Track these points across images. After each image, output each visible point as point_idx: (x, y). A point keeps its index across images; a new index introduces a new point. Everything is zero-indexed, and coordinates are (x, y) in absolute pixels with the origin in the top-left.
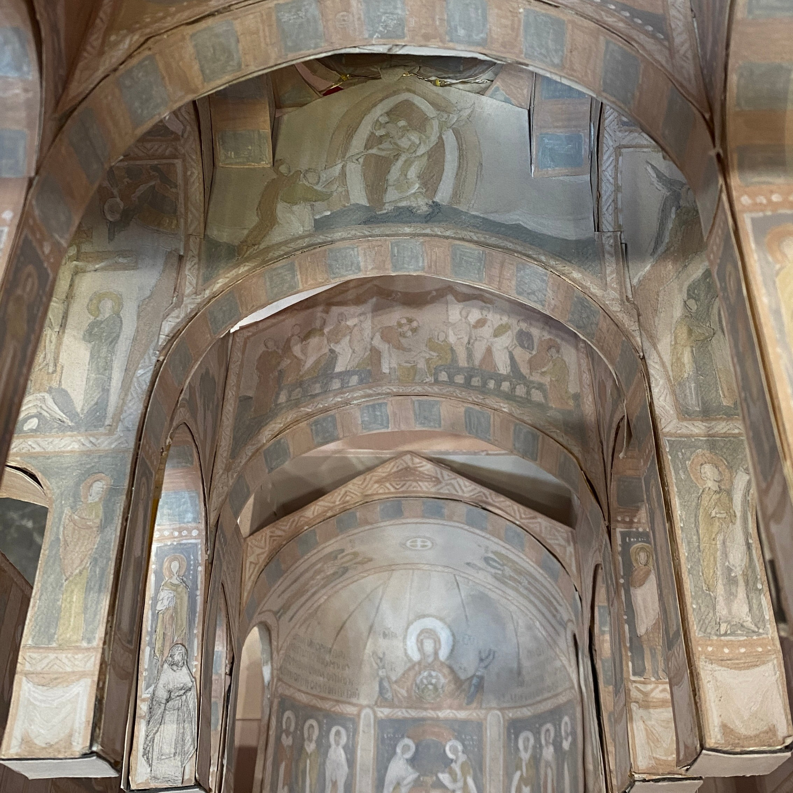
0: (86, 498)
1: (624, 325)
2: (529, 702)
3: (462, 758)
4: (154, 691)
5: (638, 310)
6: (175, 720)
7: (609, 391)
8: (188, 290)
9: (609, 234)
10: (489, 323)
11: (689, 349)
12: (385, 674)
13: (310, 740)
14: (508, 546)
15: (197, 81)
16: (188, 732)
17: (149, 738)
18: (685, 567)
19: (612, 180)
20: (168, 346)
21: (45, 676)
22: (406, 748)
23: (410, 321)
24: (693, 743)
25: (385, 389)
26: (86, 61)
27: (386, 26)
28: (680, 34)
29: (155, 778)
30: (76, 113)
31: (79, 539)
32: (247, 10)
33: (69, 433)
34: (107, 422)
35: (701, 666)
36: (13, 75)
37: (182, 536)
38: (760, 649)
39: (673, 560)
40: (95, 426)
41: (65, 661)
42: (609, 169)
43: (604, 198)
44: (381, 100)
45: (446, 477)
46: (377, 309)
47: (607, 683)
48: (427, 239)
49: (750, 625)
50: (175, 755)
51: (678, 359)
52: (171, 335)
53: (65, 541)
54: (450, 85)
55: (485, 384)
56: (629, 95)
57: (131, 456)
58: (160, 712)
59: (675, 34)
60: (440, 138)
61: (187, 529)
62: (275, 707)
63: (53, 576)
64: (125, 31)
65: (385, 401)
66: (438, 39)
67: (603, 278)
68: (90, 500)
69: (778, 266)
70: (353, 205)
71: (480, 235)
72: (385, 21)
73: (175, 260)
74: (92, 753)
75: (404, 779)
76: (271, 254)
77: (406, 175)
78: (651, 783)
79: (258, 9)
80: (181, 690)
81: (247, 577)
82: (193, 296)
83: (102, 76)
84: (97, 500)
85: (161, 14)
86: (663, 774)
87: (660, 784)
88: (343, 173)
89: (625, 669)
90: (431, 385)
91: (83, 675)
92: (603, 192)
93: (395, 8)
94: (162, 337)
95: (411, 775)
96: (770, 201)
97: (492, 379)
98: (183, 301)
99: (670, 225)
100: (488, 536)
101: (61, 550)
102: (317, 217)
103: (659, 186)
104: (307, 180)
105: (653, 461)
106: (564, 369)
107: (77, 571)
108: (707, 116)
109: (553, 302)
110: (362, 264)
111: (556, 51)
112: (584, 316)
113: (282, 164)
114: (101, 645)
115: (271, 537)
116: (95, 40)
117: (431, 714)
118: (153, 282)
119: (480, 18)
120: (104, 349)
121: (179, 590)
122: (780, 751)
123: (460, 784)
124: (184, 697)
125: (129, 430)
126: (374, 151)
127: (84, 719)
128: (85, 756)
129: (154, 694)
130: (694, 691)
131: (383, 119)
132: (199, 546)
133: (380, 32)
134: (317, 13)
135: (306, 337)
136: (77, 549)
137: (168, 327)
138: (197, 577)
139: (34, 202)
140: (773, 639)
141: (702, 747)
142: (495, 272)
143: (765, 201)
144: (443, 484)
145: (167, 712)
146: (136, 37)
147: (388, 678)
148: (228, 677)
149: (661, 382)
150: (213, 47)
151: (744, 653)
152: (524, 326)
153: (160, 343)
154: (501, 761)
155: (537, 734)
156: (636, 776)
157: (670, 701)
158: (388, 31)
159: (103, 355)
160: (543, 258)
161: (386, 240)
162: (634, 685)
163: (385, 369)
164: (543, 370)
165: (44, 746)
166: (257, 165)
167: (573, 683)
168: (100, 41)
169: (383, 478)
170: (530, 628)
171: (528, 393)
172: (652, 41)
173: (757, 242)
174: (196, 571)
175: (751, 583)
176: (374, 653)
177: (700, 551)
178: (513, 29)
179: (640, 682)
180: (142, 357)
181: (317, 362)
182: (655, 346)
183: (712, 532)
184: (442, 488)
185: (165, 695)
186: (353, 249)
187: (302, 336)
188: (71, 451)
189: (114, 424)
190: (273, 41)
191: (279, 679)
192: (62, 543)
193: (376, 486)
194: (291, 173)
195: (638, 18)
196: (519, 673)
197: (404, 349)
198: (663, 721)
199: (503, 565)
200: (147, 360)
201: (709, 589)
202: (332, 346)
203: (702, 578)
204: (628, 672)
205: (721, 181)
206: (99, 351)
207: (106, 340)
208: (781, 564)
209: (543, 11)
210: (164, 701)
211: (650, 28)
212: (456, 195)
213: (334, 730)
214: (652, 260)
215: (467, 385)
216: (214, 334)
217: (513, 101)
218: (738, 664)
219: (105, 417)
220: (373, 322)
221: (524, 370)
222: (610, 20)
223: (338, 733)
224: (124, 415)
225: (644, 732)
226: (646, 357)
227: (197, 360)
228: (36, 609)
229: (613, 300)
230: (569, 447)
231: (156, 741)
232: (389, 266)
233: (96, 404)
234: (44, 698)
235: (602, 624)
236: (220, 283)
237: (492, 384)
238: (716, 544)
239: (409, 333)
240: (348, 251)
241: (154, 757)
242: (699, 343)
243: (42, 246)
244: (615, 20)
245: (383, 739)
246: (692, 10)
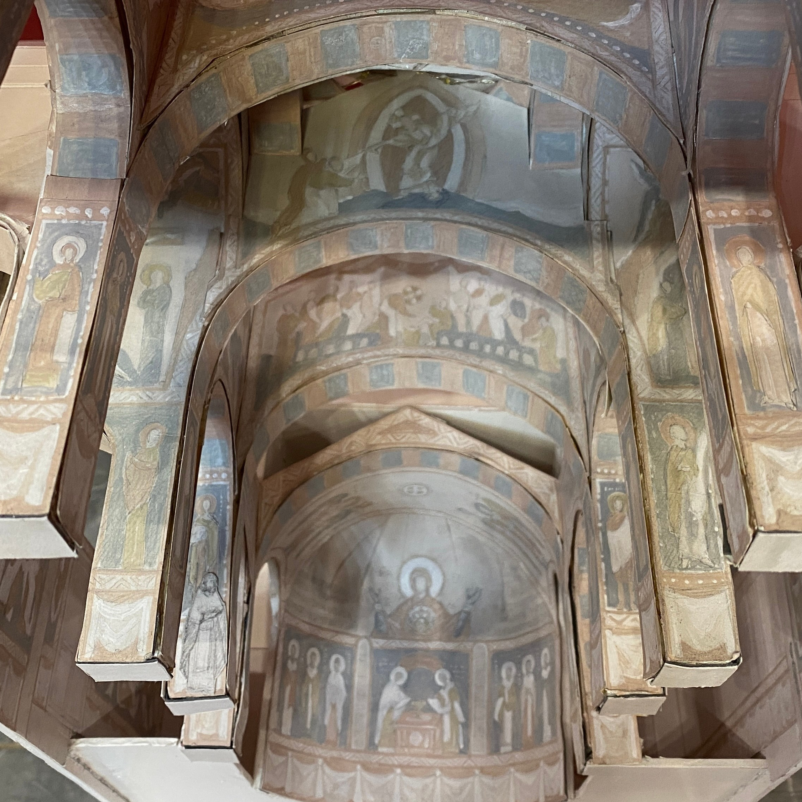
0: (145, 443)
1: (608, 303)
2: (513, 635)
3: (450, 685)
4: (189, 613)
5: (620, 291)
6: (208, 637)
7: (593, 359)
8: (229, 264)
9: (596, 222)
10: (486, 293)
11: (663, 326)
12: (380, 608)
13: (312, 665)
14: (497, 494)
15: (251, 91)
16: (219, 650)
17: (185, 654)
18: (654, 513)
19: (600, 175)
20: (212, 314)
21: (114, 594)
22: (399, 676)
23: (415, 289)
24: (657, 658)
25: (391, 351)
26: (162, 77)
27: (413, 48)
28: (662, 67)
29: (191, 688)
30: (156, 123)
31: (139, 479)
32: (298, 35)
33: (128, 387)
34: (162, 378)
35: (665, 594)
36: (107, 93)
37: (213, 478)
38: (715, 581)
39: (645, 506)
40: (151, 382)
41: (129, 580)
42: (598, 166)
43: (593, 191)
44: (398, 95)
45: (443, 430)
46: (385, 278)
47: (584, 616)
48: (438, 222)
49: (708, 561)
50: (208, 669)
51: (654, 334)
52: (215, 303)
53: (128, 480)
54: (459, 83)
55: (482, 348)
56: (618, 115)
57: (183, 407)
58: (194, 631)
59: (657, 68)
60: (449, 131)
61: (217, 472)
62: (282, 636)
63: (117, 510)
64: (195, 52)
65: (392, 362)
66: (457, 61)
67: (591, 262)
68: (148, 445)
69: (734, 270)
70: (373, 190)
71: (484, 221)
72: (412, 45)
73: (217, 237)
74: (153, 658)
75: (397, 703)
76: (301, 234)
77: (419, 165)
78: (622, 698)
79: (306, 34)
80: (213, 612)
81: (262, 517)
82: (233, 270)
83: (177, 91)
84: (154, 445)
85: (224, 37)
86: (632, 691)
87: (629, 699)
88: (364, 161)
89: (601, 601)
90: (433, 348)
91: (146, 593)
92: (592, 185)
93: (422, 34)
94: (207, 305)
95: (404, 700)
96: (730, 215)
97: (488, 343)
98: (224, 275)
99: (650, 216)
100: (479, 484)
101: (124, 488)
102: (341, 201)
103: (642, 181)
104: (332, 167)
105: (630, 421)
106: (553, 336)
107: (139, 506)
108: (682, 142)
109: (546, 281)
110: (379, 243)
111: (558, 76)
112: (573, 293)
113: (308, 152)
114: (161, 568)
115: (284, 481)
116: (169, 59)
117: (421, 645)
118: (198, 256)
119: (494, 45)
120: (157, 315)
121: (211, 525)
122: (729, 664)
123: (448, 709)
124: (215, 619)
125: (181, 386)
126: (391, 142)
127: (147, 630)
128: (148, 661)
129: (189, 616)
130: (659, 614)
131: (399, 113)
132: (228, 487)
133: (408, 53)
134: (355, 37)
135: (322, 301)
136: (138, 487)
137: (212, 296)
138: (226, 514)
139: (125, 200)
140: (726, 573)
141: (665, 661)
142: (497, 252)
143: (725, 215)
144: (440, 436)
145: (201, 632)
146: (205, 57)
147: (383, 612)
148: (246, 605)
149: (639, 354)
150: (267, 65)
151: (702, 584)
152: (517, 296)
153: (206, 311)
154: (486, 689)
155: (518, 665)
156: (609, 692)
157: (639, 628)
158: (415, 53)
159: (156, 320)
160: (539, 243)
161: (401, 224)
162: (609, 614)
163: (392, 332)
164: (534, 336)
165: (114, 651)
166: (287, 153)
167: (552, 619)
168: (173, 59)
169: (386, 430)
170: (515, 569)
171: (520, 357)
172: (639, 73)
173: (718, 250)
174: (225, 509)
175: (709, 526)
176: (371, 590)
177: (667, 499)
178: (521, 55)
179: (614, 612)
180: (190, 321)
181: (331, 325)
182: (633, 322)
183: (678, 483)
184: (439, 440)
185: (199, 617)
186: (372, 230)
187: (318, 300)
188: (131, 404)
189: (168, 380)
190: (317, 60)
191: (286, 611)
192: (125, 482)
193: (379, 437)
194: (318, 161)
195: (626, 52)
196: (504, 609)
197: (410, 315)
198: (634, 646)
199: (492, 511)
200: (194, 326)
201: (674, 531)
202: (345, 311)
203: (668, 522)
204: (604, 603)
205: (691, 197)
206: (152, 317)
207: (157, 307)
208: (728, 507)
209: (548, 44)
210: (198, 622)
211: (637, 62)
212: (462, 184)
213: (334, 657)
214: (634, 246)
215: (466, 349)
216: (249, 302)
217: (515, 100)
218: (697, 593)
219: (159, 374)
220: (381, 291)
221: (517, 336)
222: (604, 54)
223: (337, 661)
224: (176, 373)
225: (616, 655)
226: (626, 331)
227: (234, 325)
228: (104, 537)
229: (599, 281)
230: (556, 406)
231: (191, 656)
232: (402, 244)
233: (151, 362)
234: (113, 612)
235: (581, 564)
236: (257, 258)
237: (488, 348)
238: (681, 493)
239: (414, 301)
240: (368, 231)
241: (190, 670)
242: (672, 321)
243: (130, 236)
244: (607, 54)
245: (378, 668)
246: (672, 47)
